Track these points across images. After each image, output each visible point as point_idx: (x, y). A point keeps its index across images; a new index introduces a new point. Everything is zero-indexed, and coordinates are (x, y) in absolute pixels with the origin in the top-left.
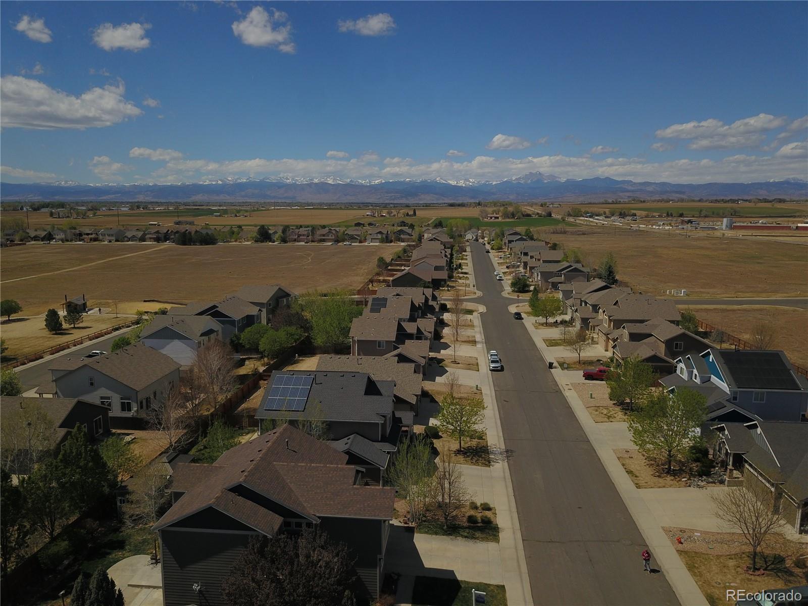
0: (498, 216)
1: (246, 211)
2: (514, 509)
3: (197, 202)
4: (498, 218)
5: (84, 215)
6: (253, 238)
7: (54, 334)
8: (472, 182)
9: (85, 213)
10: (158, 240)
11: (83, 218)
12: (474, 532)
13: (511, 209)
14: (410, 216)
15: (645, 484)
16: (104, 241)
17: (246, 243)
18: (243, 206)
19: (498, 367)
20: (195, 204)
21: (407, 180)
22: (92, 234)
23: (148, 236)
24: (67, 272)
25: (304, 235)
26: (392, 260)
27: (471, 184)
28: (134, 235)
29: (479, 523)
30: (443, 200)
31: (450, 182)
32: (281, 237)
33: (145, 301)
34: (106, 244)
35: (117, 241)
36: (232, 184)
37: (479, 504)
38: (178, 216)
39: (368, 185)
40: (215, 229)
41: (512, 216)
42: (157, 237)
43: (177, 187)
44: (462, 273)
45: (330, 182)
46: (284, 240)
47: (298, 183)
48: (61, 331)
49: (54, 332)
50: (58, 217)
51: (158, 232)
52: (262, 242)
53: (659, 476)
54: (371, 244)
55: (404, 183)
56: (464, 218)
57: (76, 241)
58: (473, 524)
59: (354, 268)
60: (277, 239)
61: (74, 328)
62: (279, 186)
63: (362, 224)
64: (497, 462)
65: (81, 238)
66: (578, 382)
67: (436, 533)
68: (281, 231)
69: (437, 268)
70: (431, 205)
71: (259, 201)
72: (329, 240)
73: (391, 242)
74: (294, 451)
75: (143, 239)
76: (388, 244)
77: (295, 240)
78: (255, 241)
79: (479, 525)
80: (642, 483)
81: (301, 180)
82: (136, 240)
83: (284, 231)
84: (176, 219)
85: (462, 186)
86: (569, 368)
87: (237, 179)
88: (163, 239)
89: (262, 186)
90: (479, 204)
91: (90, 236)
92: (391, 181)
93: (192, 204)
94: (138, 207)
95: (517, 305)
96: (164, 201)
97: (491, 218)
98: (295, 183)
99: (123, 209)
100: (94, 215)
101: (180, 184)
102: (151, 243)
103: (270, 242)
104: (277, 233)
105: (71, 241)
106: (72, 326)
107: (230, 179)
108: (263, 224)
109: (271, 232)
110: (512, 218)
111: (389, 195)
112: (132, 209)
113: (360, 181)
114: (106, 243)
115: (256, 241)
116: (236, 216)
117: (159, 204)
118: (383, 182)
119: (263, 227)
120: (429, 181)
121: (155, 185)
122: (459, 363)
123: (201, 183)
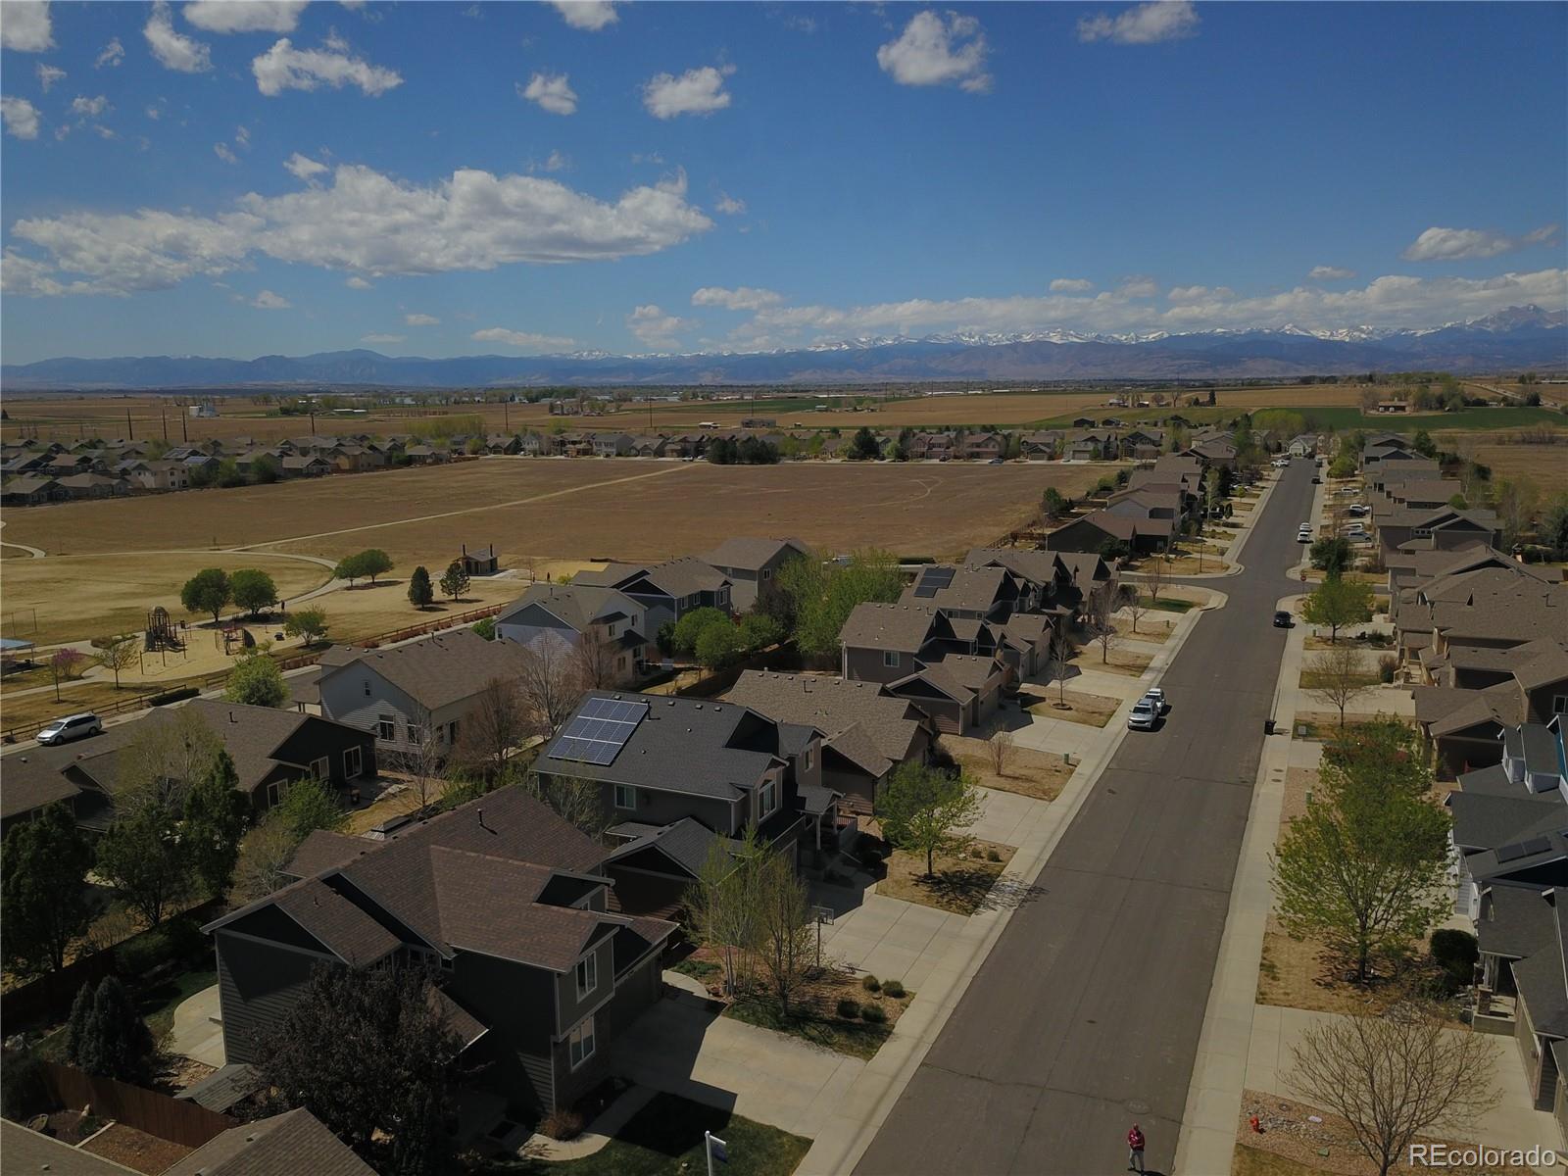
0: (1403, 404)
1: (875, 401)
2: (952, 1004)
3: (800, 385)
4: (1403, 408)
5: (602, 410)
6: (845, 452)
7: (420, 610)
8: (1365, 331)
9: (604, 406)
10: (683, 453)
11: (599, 414)
12: (833, 1033)
13: (1436, 389)
14: (1203, 404)
15: (1282, 997)
16: (599, 455)
17: (834, 461)
18: (880, 390)
19: (1144, 722)
20: (795, 388)
21: (1218, 330)
22: (580, 443)
23: (668, 447)
24: (510, 506)
25: (940, 446)
26: (1088, 494)
27: (1363, 336)
28: (646, 446)
29: (857, 1017)
30: (1297, 370)
31: (1314, 333)
32: (897, 450)
33: (593, 561)
34: (601, 461)
35: (619, 454)
36: (867, 350)
37: (881, 982)
38: (753, 411)
39: (1134, 343)
40: (792, 434)
41: (1438, 405)
42: (682, 449)
43: (770, 357)
44: (1227, 525)
45: (1056, 339)
46: (901, 456)
47: (990, 344)
48: (431, 605)
49: (420, 606)
50: (560, 412)
51: (684, 440)
52: (863, 458)
53: (1328, 985)
54: (1072, 462)
55: (1211, 337)
56: (1290, 410)
57: (555, 455)
58: (845, 1016)
59: (1003, 510)
60: (889, 454)
61: (456, 600)
62: (955, 350)
63: (1087, 422)
64: (993, 909)
65: (564, 449)
66: (1304, 767)
67: (759, 1023)
68: (897, 438)
69: (1155, 513)
70: (1262, 382)
71: (913, 381)
72: (987, 455)
73: (1115, 458)
74: (492, 831)
75: (660, 453)
76: (1107, 463)
77: (923, 456)
78: (850, 458)
79: (856, 1021)
80: (1276, 992)
81: (998, 338)
82: (649, 454)
83: (903, 438)
84: (749, 417)
85: (1344, 342)
86: (1311, 735)
87: (877, 339)
88: (692, 451)
89: (920, 352)
90: (1370, 379)
91: (578, 446)
92: (1182, 334)
93: (790, 389)
94: (695, 396)
95: (1300, 597)
96: (745, 383)
97: (1387, 408)
98: (985, 344)
99: (670, 399)
100: (618, 409)
101: (774, 352)
102: (672, 459)
103: (875, 458)
104: (890, 441)
105: (548, 454)
106: (453, 597)
107: (863, 340)
108: (865, 425)
109: (879, 439)
110: (1437, 409)
111: (1177, 362)
112: (684, 399)
113: (1116, 336)
114: (602, 458)
115: (852, 457)
116: (855, 410)
117: (731, 389)
118: (1166, 335)
119: (865, 431)
120: (1267, 331)
121: (732, 356)
122: (1070, 709)
123: (812, 349)
